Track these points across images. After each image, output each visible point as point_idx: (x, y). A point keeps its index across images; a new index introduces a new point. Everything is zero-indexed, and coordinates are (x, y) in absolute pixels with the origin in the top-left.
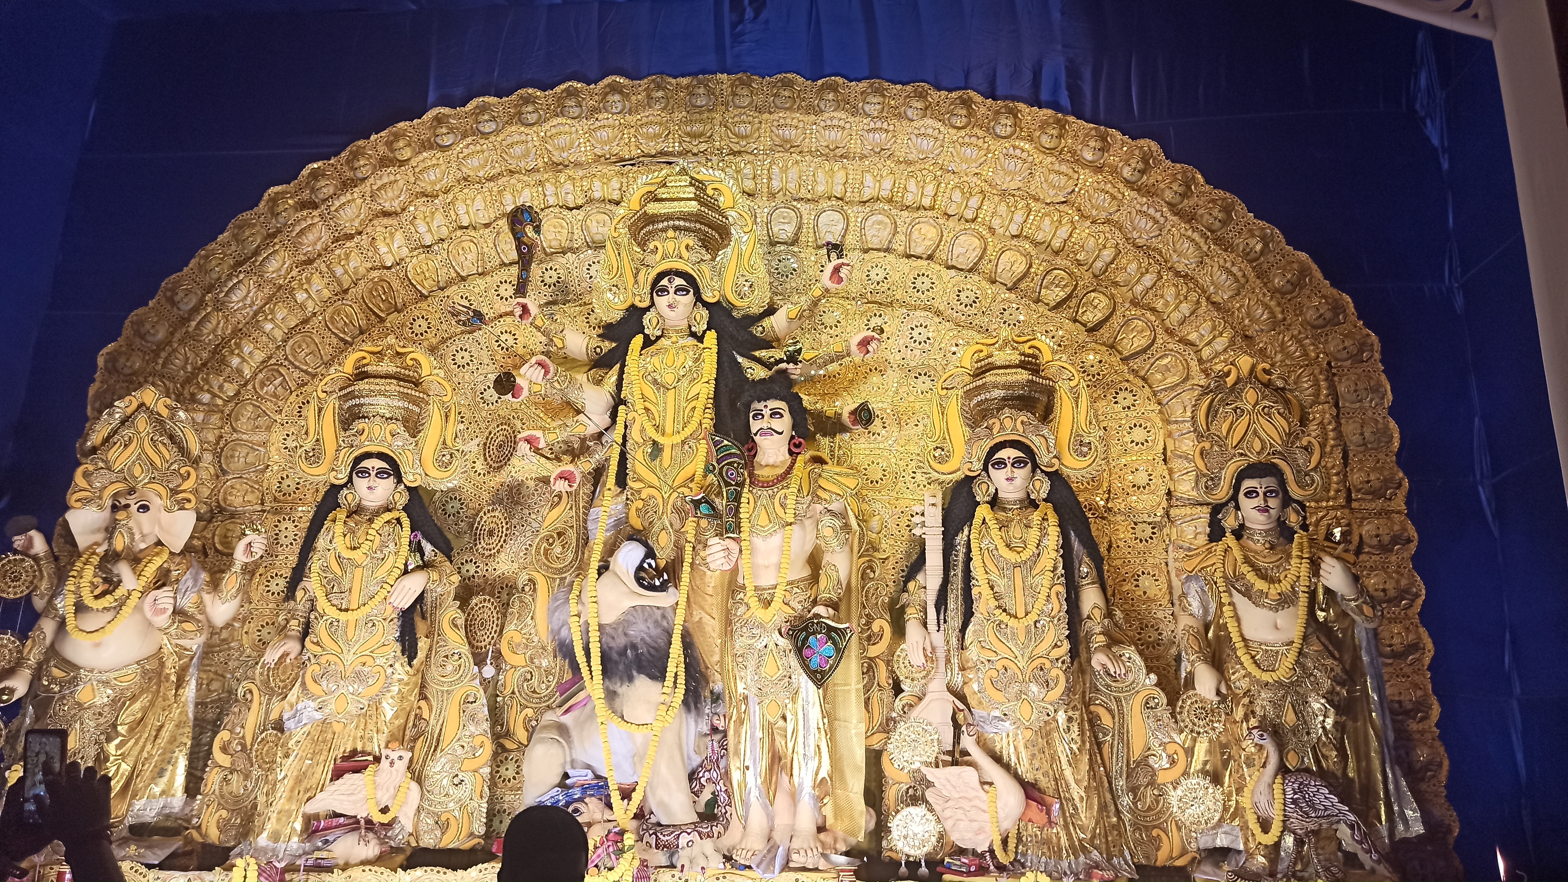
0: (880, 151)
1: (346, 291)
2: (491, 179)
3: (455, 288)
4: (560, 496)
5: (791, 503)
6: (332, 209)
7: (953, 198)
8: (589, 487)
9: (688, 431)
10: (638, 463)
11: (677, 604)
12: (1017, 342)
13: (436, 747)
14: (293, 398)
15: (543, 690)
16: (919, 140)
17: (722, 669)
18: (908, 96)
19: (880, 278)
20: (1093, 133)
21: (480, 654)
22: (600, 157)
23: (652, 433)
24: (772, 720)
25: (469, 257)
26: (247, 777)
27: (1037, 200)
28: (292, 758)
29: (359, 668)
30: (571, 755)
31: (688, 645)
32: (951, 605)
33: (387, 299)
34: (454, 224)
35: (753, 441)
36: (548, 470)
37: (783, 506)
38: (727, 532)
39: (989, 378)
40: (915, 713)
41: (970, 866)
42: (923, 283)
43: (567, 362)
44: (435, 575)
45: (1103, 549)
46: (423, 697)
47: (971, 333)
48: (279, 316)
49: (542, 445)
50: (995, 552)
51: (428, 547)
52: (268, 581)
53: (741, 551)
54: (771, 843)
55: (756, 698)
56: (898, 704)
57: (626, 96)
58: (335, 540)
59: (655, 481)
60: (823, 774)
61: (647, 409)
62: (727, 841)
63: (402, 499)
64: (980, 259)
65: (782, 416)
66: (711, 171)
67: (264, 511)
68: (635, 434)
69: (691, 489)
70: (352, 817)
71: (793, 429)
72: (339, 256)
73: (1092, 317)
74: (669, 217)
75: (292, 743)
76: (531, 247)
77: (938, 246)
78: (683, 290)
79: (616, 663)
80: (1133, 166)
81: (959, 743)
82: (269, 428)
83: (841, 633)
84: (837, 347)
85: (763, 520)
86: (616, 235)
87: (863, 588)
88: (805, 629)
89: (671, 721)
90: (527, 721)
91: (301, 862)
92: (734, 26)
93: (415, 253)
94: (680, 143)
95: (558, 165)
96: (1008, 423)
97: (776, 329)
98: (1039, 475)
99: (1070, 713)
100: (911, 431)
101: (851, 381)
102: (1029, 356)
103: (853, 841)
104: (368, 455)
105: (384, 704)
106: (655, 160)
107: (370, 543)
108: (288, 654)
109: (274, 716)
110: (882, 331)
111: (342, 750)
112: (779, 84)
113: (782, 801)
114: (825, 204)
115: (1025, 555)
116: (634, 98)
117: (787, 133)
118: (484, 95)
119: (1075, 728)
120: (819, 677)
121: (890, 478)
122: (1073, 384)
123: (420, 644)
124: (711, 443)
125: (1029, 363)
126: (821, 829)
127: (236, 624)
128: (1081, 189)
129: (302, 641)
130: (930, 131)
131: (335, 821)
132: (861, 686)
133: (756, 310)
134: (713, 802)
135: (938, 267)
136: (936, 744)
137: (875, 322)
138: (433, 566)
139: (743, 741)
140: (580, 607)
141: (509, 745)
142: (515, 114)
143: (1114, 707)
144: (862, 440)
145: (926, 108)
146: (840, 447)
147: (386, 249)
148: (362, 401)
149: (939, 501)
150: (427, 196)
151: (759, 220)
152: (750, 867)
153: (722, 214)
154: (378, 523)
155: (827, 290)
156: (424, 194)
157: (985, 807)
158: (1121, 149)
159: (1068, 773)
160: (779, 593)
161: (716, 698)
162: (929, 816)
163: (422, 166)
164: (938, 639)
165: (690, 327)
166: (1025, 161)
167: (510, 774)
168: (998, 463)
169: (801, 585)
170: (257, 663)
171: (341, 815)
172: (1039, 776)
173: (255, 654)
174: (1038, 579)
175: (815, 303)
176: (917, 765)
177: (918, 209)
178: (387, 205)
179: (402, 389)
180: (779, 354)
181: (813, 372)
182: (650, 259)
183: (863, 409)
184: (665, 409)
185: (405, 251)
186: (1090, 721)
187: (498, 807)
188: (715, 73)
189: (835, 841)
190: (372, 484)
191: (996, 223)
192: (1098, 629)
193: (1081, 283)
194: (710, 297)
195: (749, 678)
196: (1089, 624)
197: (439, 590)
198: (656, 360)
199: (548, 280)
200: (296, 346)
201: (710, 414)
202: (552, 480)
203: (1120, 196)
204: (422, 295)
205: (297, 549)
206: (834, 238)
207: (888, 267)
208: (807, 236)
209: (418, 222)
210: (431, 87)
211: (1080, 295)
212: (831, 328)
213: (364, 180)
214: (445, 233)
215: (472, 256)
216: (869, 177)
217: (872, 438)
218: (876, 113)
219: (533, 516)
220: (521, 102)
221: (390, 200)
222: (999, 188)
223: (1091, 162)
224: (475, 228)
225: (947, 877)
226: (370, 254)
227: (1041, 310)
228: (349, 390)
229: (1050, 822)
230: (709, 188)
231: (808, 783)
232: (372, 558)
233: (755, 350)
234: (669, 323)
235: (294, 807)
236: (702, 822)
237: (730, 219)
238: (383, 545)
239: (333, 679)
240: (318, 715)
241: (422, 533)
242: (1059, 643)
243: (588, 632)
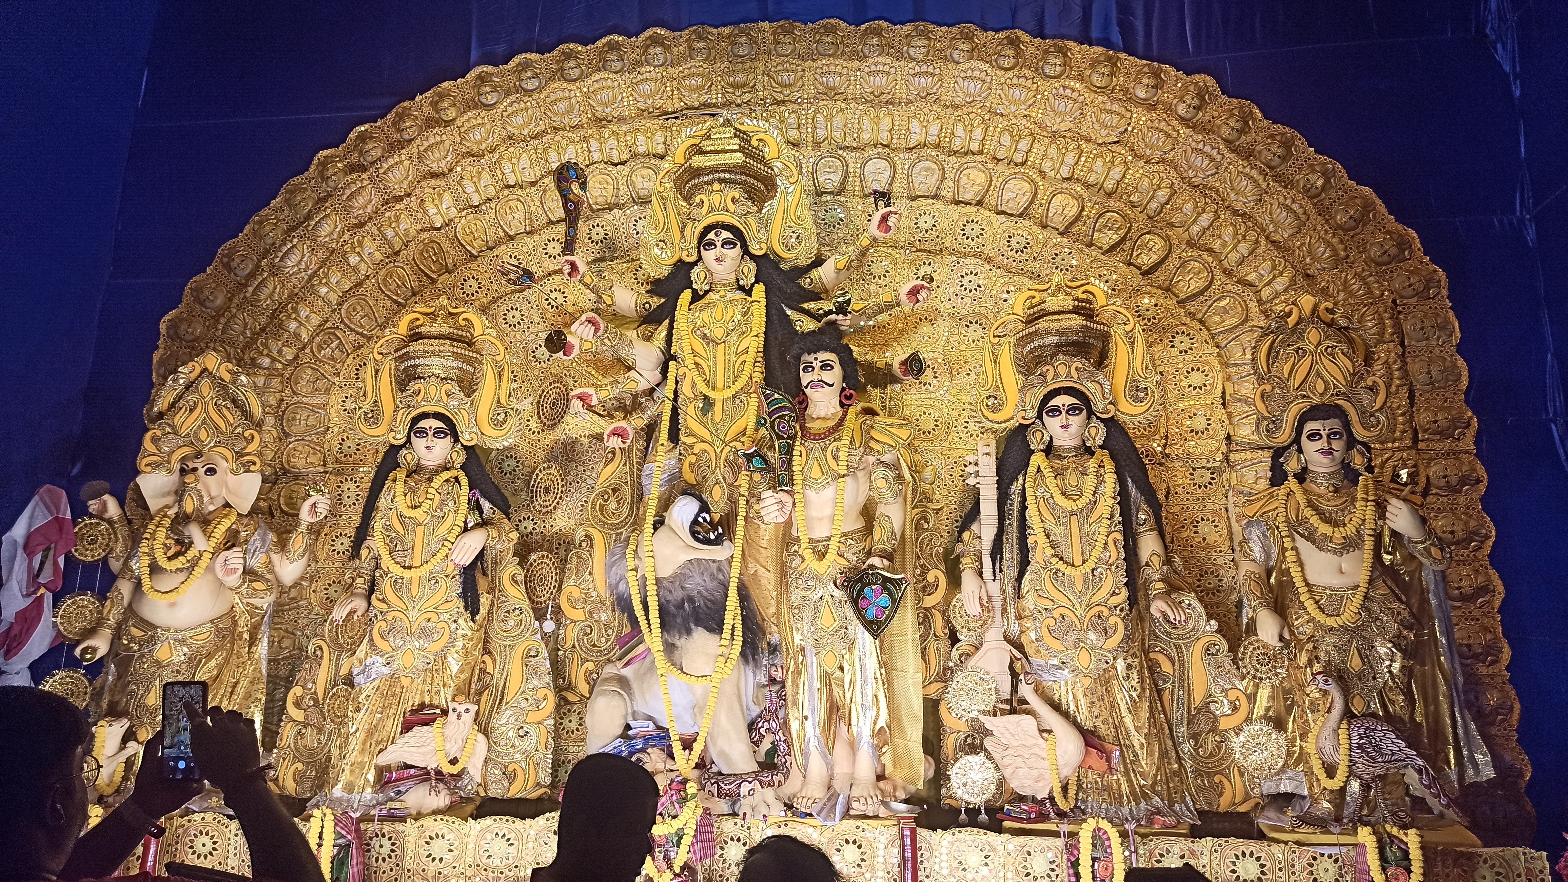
0: (925, 96)
1: (397, 253)
2: (536, 137)
3: (504, 247)
4: (614, 453)
5: (843, 454)
6: (381, 171)
7: (1002, 142)
8: (641, 444)
9: (738, 385)
10: (690, 418)
11: (732, 557)
12: (1070, 288)
13: (501, 700)
14: (349, 361)
15: (603, 644)
16: (966, 83)
17: (778, 621)
18: (954, 38)
19: (928, 226)
20: (1146, 69)
21: (541, 609)
22: (643, 111)
23: (702, 388)
24: (829, 671)
25: (516, 216)
26: (320, 731)
27: (1088, 140)
28: (363, 712)
29: (424, 624)
30: (632, 707)
31: (744, 597)
32: (1007, 555)
33: (437, 260)
34: (501, 184)
35: (804, 393)
37: (836, 458)
38: (780, 485)
39: (1042, 324)
40: (972, 662)
41: (1030, 813)
42: (973, 230)
43: (617, 319)
44: (494, 533)
45: (1161, 497)
46: (487, 651)
47: (1022, 279)
48: (334, 280)
49: (594, 402)
50: (1050, 501)
51: (486, 505)
52: (333, 541)
53: (794, 504)
54: (832, 791)
55: (813, 650)
56: (955, 654)
57: (667, 48)
58: (396, 499)
59: (708, 437)
60: (882, 723)
61: (697, 364)
62: (788, 789)
63: (460, 458)
64: (1031, 203)
65: (832, 368)
66: (755, 121)
67: (326, 472)
68: (686, 389)
69: (743, 443)
70: (422, 768)
71: (844, 381)
72: (390, 218)
73: (1146, 259)
74: (714, 170)
75: (362, 697)
76: (578, 204)
77: (987, 191)
78: (730, 243)
79: (674, 616)
80: (1188, 102)
81: (1017, 692)
82: (327, 391)
83: (896, 583)
84: (887, 297)
85: (816, 472)
86: (661, 189)
87: (917, 539)
88: (861, 580)
89: (729, 672)
90: (588, 674)
93: (464, 213)
94: (723, 94)
95: (601, 120)
96: (1062, 370)
97: (825, 280)
98: (1094, 422)
99: (1129, 661)
100: (962, 380)
101: (901, 332)
102: (1082, 301)
103: (912, 789)
104: (425, 416)
105: (450, 659)
106: (699, 112)
107: (430, 502)
108: (355, 612)
109: (344, 671)
111: (410, 704)
112: (822, 31)
113: (841, 751)
114: (871, 152)
115: (1082, 502)
116: (675, 50)
117: (831, 80)
118: (526, 52)
119: (1135, 675)
120: (875, 627)
121: (942, 428)
122: (1128, 328)
123: (482, 600)
124: (762, 397)
125: (1083, 308)
126: (880, 777)
128: (1134, 128)
129: (369, 599)
130: (977, 73)
132: (917, 635)
133: (804, 262)
134: (773, 752)
135: (987, 213)
136: (993, 693)
137: (925, 270)
138: (492, 524)
139: (801, 692)
140: (637, 561)
141: (571, 697)
142: (558, 70)
143: (1174, 653)
144: (913, 391)
145: (973, 50)
146: (891, 399)
147: (435, 211)
148: (417, 361)
149: (993, 449)
150: (473, 156)
151: (804, 170)
152: (811, 815)
153: (767, 164)
154: (437, 482)
155: (875, 240)
156: (470, 154)
157: (1045, 755)
158: (1176, 85)
159: (1128, 720)
160: (834, 544)
161: (774, 650)
162: (988, 764)
163: (467, 125)
164: (994, 588)
165: (738, 280)
166: (1075, 101)
167: (574, 725)
168: (1052, 411)
169: (856, 537)
171: (412, 767)
172: (1099, 723)
173: (323, 612)
174: (1094, 527)
175: (864, 253)
176: (974, 714)
177: (966, 154)
178: (434, 165)
179: (455, 350)
180: (828, 306)
181: (862, 323)
182: (696, 213)
183: (914, 359)
184: (715, 364)
185: (453, 212)
186: (1150, 668)
187: (562, 758)
188: (756, 21)
189: (895, 789)
190: (430, 443)
191: (1047, 166)
192: (1157, 576)
193: (1135, 225)
194: (757, 249)
195: (805, 629)
196: (1148, 571)
197: (498, 546)
198: (705, 315)
199: (595, 237)
200: (351, 309)
201: (760, 367)
202: (605, 437)
203: (1175, 134)
204: (472, 255)
206: (881, 187)
207: (937, 214)
208: (854, 185)
209: (465, 182)
210: (474, 45)
211: (1135, 237)
212: (880, 278)
213: (410, 141)
214: (492, 192)
215: (519, 215)
216: (915, 123)
217: (924, 388)
218: (921, 57)
219: (588, 473)
220: (563, 58)
221: (437, 162)
222: (1049, 129)
223: (1144, 100)
224: (521, 187)
225: (1007, 824)
226: (420, 216)
227: (1094, 254)
228: (405, 351)
229: (1110, 768)
230: (754, 139)
231: (867, 732)
232: (433, 516)
233: (804, 302)
234: (716, 277)
235: (366, 759)
236: (763, 771)
237: (776, 170)
238: (443, 503)
239: (400, 635)
240: (386, 670)
241: (480, 492)
242: (1117, 591)
243: (645, 586)
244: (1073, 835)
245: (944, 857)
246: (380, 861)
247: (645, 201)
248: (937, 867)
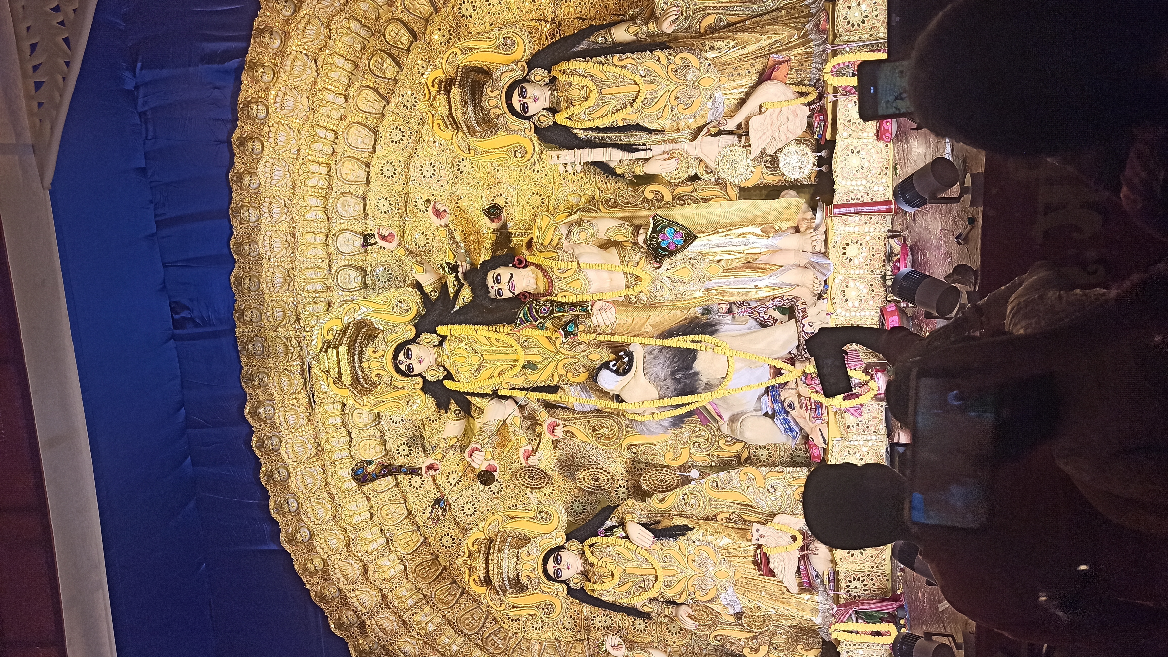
0: (287, 207)
1: (425, 596)
2: (333, 499)
3: (417, 519)
4: (567, 432)
5: (563, 265)
6: (364, 611)
7: (320, 149)
8: (560, 412)
9: (514, 343)
10: (540, 378)
11: (641, 344)
12: (430, 97)
13: (749, 506)
14: (506, 626)
15: (705, 434)
16: (275, 177)
17: (686, 308)
18: (241, 188)
19: (387, 203)
20: (258, 40)
21: (683, 480)
22: (309, 420)
23: (517, 370)
24: (722, 270)
25: (393, 510)
26: (774, 634)
27: (315, 83)
28: (761, 605)
29: (696, 565)
30: (752, 411)
31: (670, 334)
32: (632, 140)
33: (429, 566)
34: (370, 523)
35: (518, 295)
36: (548, 441)
37: (566, 271)
38: (588, 311)
39: (459, 118)
40: (712, 165)
41: (820, 120)
42: (388, 170)
43: (467, 434)
44: (629, 517)
45: (584, 25)
46: (714, 518)
47: (424, 132)
48: (447, 641)
49: (530, 448)
50: (591, 109)
51: (609, 523)
52: (638, 631)
53: (600, 300)
54: (808, 266)
55: (707, 282)
56: (706, 177)
57: (260, 404)
58: (607, 589)
59: (553, 364)
60: (758, 231)
61: (499, 375)
62: (809, 298)
63: (576, 544)
64: (366, 126)
65: (499, 275)
66: (314, 337)
67: (588, 638)
68: (519, 382)
69: (556, 338)
70: (799, 560)
71: (508, 266)
72: (399, 603)
73: (405, 37)
74: (353, 367)
75: (750, 606)
76: (383, 466)
77: (358, 159)
78: (407, 353)
79: (685, 385)
80: (282, 7)
81: (732, 131)
82: (528, 641)
83: (656, 224)
84: (442, 234)
85: (577, 285)
86: (369, 405)
87: (622, 207)
88: (655, 249)
89: (725, 343)
90: (728, 444)
91: (832, 594)
92: (196, 325)
93: (393, 549)
94: (293, 361)
95: (318, 451)
96: (493, 102)
97: (433, 281)
98: (531, 77)
99: (707, 48)
100: (502, 174)
101: (468, 222)
102: (440, 88)
103: (805, 206)
104: (545, 571)
105: (721, 545)
106: (308, 379)
107: (609, 564)
108: (689, 614)
109: (732, 619)
110: (428, 201)
111: (754, 571)
112: (240, 288)
113: (778, 260)
114: (332, 249)
115: (592, 86)
116: (261, 398)
117: (279, 280)
118: (268, 509)
119: (718, 44)
120: (689, 238)
121: (539, 189)
122: (459, 52)
123: (678, 523)
124: (522, 326)
125: (445, 87)
126: (797, 230)
127: (669, 650)
128: (304, 49)
129: (679, 605)
130: (267, 170)
131: (803, 572)
132: (694, 205)
133: (418, 297)
134: (781, 309)
135: (375, 159)
136: (733, 148)
137: (421, 206)
138: (622, 519)
139: (737, 290)
140: (647, 413)
141: (745, 455)
142: (281, 485)
143: (700, 14)
144: (512, 211)
145: (249, 173)
146: (519, 229)
147: (392, 570)
148: (506, 578)
149: (555, 153)
150: (349, 544)
151: (348, 298)
152: (826, 281)
153: (346, 328)
154: (593, 559)
155: (400, 244)
156: (348, 546)
158: (269, 17)
159: (751, 48)
160: (630, 270)
161: (707, 311)
162: (785, 151)
163: (326, 550)
164: (657, 149)
165: (435, 346)
166: (285, 94)
167: (765, 452)
168: (524, 109)
169: (624, 253)
170: (695, 634)
171: (799, 568)
172: (753, 70)
173: (689, 636)
174: (610, 76)
175: (410, 253)
176: (749, 161)
177: (330, 176)
178: (358, 572)
179: (496, 552)
180: (451, 279)
181: (462, 251)
182: (386, 378)
183: (489, 212)
184: (498, 361)
185: (393, 557)
186: (712, 32)
187: (789, 459)
188: (235, 338)
189: (806, 219)
190: (566, 567)
191: (337, 115)
192: (644, 28)
193: (379, 47)
194: (411, 333)
195: (691, 289)
196: (641, 35)
197: (639, 513)
198: (462, 370)
199: (407, 452)
200: (468, 627)
201: (500, 328)
202: (555, 439)
203: (307, 17)
204: (424, 542)
205: (613, 614)
206: (359, 242)
207: (378, 197)
208: (358, 261)
209: (369, 550)
210: (264, 547)
211: (388, 46)
212: (427, 239)
213: (340, 591)
214: (376, 529)
215: (393, 508)
216: (308, 216)
217: (510, 204)
218: (257, 212)
219: (582, 450)
220: (271, 481)
221: (354, 570)
222: (308, 113)
223: (282, 41)
224: (371, 508)
225: (828, 137)
226: (396, 581)
227: (402, 77)
228: (498, 588)
229: (788, 61)
230: (327, 338)
231: (764, 241)
232: (618, 562)
233: (449, 296)
234: (433, 362)
235: (794, 601)
236: (795, 316)
237: (350, 321)
238: (609, 555)
239: (705, 581)
240: (731, 590)
241: (599, 528)
242: (656, 58)
243: (664, 407)
244: (835, 90)
245: (854, 183)
246: (866, 588)
247: (378, 417)
248: (861, 188)
